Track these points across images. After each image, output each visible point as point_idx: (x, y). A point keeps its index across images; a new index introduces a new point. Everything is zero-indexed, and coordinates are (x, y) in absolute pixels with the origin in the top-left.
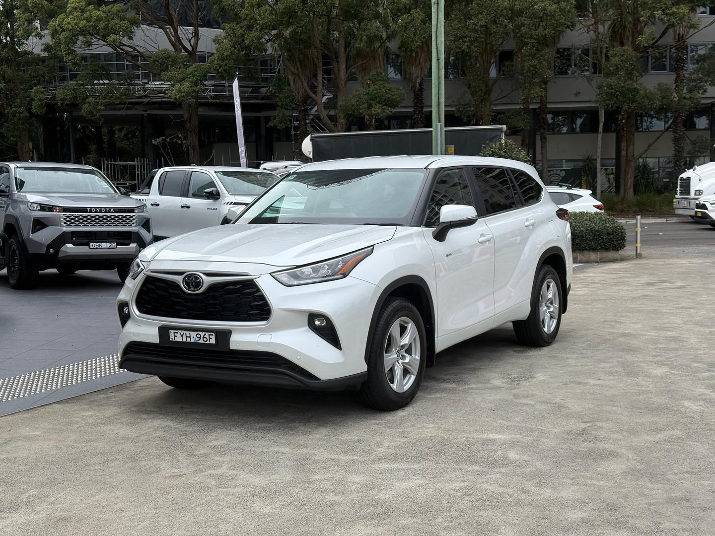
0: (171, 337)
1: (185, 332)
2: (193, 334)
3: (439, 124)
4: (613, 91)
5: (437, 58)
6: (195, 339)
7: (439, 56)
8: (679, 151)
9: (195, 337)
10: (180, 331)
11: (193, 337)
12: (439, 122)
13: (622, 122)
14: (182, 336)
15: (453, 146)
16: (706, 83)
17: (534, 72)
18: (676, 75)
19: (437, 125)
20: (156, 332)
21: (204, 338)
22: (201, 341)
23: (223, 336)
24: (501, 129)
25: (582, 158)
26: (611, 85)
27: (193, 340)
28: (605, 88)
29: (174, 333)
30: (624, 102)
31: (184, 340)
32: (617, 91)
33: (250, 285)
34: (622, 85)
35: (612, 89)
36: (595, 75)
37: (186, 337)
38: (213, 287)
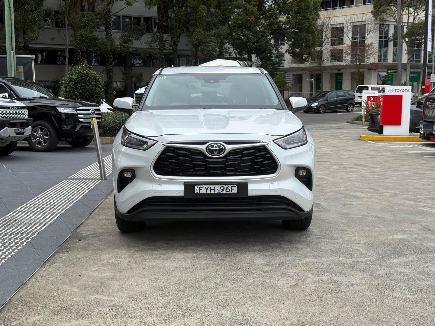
0: (196, 191)
1: (209, 186)
2: (217, 187)
3: (12, 52)
4: (84, 38)
5: (9, 6)
6: (219, 191)
7: (10, 5)
8: (110, 78)
9: (219, 189)
10: (205, 186)
11: (217, 189)
12: (12, 50)
13: (77, 59)
14: (207, 189)
15: (23, 67)
16: (133, 38)
17: (34, 22)
18: (106, 33)
19: (11, 52)
20: (181, 188)
21: (227, 189)
22: (224, 192)
23: (243, 186)
24: (32, 58)
25: (53, 80)
26: (82, 35)
27: (216, 192)
28: (79, 36)
29: (199, 187)
30: (90, 46)
31: (209, 192)
32: (86, 39)
33: (264, 149)
34: (89, 35)
35: (83, 37)
36: (63, 29)
37: (211, 189)
38: (232, 152)
